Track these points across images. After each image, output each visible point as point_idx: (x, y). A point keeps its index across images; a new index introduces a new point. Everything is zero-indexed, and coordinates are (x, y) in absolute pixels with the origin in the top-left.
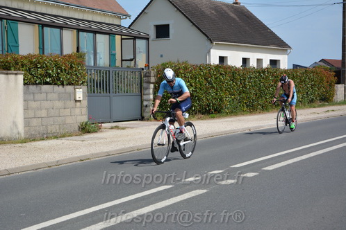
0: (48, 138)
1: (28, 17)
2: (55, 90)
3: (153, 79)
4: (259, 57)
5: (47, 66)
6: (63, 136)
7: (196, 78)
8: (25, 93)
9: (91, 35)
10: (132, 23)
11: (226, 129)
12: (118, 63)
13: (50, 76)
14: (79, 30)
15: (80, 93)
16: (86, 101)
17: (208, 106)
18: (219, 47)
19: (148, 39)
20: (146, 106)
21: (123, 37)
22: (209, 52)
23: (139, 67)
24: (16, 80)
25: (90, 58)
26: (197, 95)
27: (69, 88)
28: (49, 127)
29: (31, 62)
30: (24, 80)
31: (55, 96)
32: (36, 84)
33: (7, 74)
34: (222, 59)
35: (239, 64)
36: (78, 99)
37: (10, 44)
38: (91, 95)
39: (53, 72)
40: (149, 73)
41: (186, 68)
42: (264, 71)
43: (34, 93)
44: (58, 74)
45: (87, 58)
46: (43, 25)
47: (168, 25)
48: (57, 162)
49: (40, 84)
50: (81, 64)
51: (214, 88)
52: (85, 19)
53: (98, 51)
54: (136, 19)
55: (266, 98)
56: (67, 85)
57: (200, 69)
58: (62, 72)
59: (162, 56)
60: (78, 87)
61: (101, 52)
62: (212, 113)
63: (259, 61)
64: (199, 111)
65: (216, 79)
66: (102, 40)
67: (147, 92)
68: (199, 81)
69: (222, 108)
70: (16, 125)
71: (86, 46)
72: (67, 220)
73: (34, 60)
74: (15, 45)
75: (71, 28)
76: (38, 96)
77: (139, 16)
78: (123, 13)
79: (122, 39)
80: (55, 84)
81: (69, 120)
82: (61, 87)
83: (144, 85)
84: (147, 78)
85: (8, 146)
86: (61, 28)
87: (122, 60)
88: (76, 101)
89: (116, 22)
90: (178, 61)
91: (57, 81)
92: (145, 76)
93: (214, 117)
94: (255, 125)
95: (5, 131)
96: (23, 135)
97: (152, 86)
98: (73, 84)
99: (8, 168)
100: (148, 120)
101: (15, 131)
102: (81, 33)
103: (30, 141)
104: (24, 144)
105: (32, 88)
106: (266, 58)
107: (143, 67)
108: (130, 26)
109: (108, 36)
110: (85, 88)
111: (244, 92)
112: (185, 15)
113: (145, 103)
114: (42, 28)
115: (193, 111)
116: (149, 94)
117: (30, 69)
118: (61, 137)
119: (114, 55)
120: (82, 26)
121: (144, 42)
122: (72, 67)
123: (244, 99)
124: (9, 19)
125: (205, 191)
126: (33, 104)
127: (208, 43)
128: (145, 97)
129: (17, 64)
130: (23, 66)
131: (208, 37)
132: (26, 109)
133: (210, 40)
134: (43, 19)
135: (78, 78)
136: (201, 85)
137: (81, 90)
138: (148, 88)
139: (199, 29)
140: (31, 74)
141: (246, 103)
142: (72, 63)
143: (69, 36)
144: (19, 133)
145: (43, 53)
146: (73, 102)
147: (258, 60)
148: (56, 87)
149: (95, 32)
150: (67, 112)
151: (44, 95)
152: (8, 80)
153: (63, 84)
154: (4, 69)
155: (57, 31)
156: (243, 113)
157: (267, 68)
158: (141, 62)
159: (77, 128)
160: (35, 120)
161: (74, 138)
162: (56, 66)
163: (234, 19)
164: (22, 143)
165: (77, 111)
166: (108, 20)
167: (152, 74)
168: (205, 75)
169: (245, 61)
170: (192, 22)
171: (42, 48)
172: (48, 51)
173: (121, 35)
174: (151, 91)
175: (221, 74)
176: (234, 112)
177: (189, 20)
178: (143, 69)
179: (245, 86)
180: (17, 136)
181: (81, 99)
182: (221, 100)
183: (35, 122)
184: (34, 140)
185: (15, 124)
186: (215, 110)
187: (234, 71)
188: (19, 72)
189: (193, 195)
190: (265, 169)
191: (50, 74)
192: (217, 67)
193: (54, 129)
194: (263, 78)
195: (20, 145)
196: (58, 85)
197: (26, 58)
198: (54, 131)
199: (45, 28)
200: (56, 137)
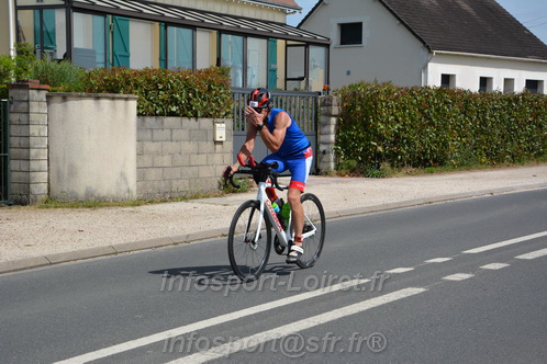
0: (172, 199)
1: (145, 11)
2: (184, 125)
3: (335, 110)
4: (509, 76)
5: (172, 87)
6: (196, 197)
7: (404, 109)
8: (138, 129)
9: (239, 39)
10: (303, 21)
11: (452, 192)
12: (280, 84)
13: (176, 102)
14: (221, 32)
15: (222, 130)
16: (231, 143)
17: (424, 154)
18: (443, 59)
19: (328, 46)
20: (324, 152)
21: (289, 42)
22: (426, 67)
23: (314, 90)
24: (126, 108)
25: (236, 75)
26: (406, 136)
27: (206, 122)
28: (175, 183)
29: (149, 81)
30: (138, 108)
31: (184, 134)
32: (156, 115)
33: (113, 99)
34: (446, 79)
35: (475, 88)
36: (218, 139)
37: (117, 53)
38: (238, 133)
39: (181, 96)
40: (330, 100)
41: (389, 93)
42: (516, 99)
43: (152, 129)
44: (189, 99)
45: (232, 74)
46: (167, 23)
47: (360, 24)
48: (188, 236)
49: (162, 114)
50: (224, 84)
51: (433, 124)
52: (230, 13)
53: (249, 64)
54: (310, 13)
55: (519, 143)
56: (202, 117)
57: (413, 95)
58: (195, 96)
59: (348, 73)
60: (219, 120)
61: (254, 65)
62: (430, 166)
63: (508, 82)
64: (409, 162)
65: (437, 110)
66: (256, 47)
67: (325, 129)
68: (409, 114)
69: (446, 158)
70: (125, 179)
71: (231, 57)
72: (206, 328)
73: (154, 77)
74: (124, 53)
75: (208, 28)
76: (158, 134)
77: (314, 9)
78: (291, 4)
79: (287, 46)
80: (185, 116)
81: (205, 173)
82: (193, 120)
83: (322, 119)
84: (325, 108)
85: (114, 210)
86: (193, 27)
87: (286, 79)
88: (216, 142)
89: (278, 18)
90: (376, 81)
91: (187, 111)
92: (323, 105)
93: (432, 172)
94: (501, 186)
95: (107, 186)
96: (135, 195)
97: (334, 120)
98: (211, 116)
99: (113, 244)
100: (327, 174)
101: (124, 188)
102: (223, 36)
103: (146, 204)
104: (137, 208)
105: (150, 121)
106: (520, 78)
107: (321, 90)
108: (300, 25)
109: (265, 41)
110: (230, 122)
111: (482, 132)
112: (388, 8)
113: (322, 148)
114: (166, 28)
115: (398, 161)
116: (329, 133)
117: (147, 92)
118: (191, 198)
119: (275, 71)
120: (226, 24)
121: (321, 50)
122: (210, 89)
123: (483, 143)
124: (116, 13)
125: (422, 290)
126: (151, 147)
127: (424, 52)
128: (322, 138)
129: (128, 83)
130: (136, 86)
131: (424, 43)
132: (140, 154)
133: (428, 47)
134: (167, 14)
135: (219, 106)
136: (412, 120)
137: (224, 125)
138: (327, 124)
139: (410, 30)
140: (149, 100)
141: (485, 150)
142: (211, 82)
143: (205, 40)
144: (129, 191)
145: (166, 67)
146: (211, 144)
147: (505, 80)
148: (185, 120)
149: (245, 35)
150: (202, 159)
151: (166, 133)
152: (114, 107)
153: (196, 116)
154: (109, 91)
155: (187, 32)
156: (480, 166)
157: (522, 94)
158: (317, 83)
159: (216, 185)
160: (153, 171)
161: (212, 200)
162: (186, 87)
163: (468, 14)
164: (133, 205)
165: (217, 158)
166: (266, 16)
167: (334, 102)
168: (419, 104)
169: (484, 81)
170: (398, 19)
171: (164, 59)
172: (173, 64)
173: (286, 40)
174: (332, 128)
175: (446, 103)
176: (465, 164)
177: (395, 15)
178: (320, 94)
179: (484, 123)
180: (127, 195)
181: (223, 139)
182: (445, 144)
183: (153, 174)
184: (151, 202)
185: (123, 176)
186: (435, 161)
187: (465, 98)
188: (131, 96)
189: (404, 296)
190: (520, 257)
191: (177, 99)
192: (439, 91)
193: (180, 185)
194: (516, 110)
195: (131, 209)
196: (189, 117)
197: (141, 74)
198: (181, 188)
199: (169, 28)
200: (184, 199)
